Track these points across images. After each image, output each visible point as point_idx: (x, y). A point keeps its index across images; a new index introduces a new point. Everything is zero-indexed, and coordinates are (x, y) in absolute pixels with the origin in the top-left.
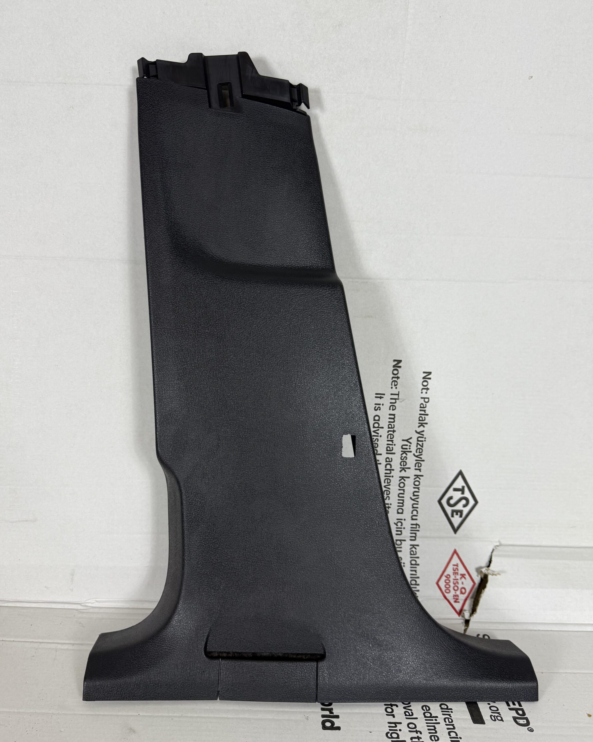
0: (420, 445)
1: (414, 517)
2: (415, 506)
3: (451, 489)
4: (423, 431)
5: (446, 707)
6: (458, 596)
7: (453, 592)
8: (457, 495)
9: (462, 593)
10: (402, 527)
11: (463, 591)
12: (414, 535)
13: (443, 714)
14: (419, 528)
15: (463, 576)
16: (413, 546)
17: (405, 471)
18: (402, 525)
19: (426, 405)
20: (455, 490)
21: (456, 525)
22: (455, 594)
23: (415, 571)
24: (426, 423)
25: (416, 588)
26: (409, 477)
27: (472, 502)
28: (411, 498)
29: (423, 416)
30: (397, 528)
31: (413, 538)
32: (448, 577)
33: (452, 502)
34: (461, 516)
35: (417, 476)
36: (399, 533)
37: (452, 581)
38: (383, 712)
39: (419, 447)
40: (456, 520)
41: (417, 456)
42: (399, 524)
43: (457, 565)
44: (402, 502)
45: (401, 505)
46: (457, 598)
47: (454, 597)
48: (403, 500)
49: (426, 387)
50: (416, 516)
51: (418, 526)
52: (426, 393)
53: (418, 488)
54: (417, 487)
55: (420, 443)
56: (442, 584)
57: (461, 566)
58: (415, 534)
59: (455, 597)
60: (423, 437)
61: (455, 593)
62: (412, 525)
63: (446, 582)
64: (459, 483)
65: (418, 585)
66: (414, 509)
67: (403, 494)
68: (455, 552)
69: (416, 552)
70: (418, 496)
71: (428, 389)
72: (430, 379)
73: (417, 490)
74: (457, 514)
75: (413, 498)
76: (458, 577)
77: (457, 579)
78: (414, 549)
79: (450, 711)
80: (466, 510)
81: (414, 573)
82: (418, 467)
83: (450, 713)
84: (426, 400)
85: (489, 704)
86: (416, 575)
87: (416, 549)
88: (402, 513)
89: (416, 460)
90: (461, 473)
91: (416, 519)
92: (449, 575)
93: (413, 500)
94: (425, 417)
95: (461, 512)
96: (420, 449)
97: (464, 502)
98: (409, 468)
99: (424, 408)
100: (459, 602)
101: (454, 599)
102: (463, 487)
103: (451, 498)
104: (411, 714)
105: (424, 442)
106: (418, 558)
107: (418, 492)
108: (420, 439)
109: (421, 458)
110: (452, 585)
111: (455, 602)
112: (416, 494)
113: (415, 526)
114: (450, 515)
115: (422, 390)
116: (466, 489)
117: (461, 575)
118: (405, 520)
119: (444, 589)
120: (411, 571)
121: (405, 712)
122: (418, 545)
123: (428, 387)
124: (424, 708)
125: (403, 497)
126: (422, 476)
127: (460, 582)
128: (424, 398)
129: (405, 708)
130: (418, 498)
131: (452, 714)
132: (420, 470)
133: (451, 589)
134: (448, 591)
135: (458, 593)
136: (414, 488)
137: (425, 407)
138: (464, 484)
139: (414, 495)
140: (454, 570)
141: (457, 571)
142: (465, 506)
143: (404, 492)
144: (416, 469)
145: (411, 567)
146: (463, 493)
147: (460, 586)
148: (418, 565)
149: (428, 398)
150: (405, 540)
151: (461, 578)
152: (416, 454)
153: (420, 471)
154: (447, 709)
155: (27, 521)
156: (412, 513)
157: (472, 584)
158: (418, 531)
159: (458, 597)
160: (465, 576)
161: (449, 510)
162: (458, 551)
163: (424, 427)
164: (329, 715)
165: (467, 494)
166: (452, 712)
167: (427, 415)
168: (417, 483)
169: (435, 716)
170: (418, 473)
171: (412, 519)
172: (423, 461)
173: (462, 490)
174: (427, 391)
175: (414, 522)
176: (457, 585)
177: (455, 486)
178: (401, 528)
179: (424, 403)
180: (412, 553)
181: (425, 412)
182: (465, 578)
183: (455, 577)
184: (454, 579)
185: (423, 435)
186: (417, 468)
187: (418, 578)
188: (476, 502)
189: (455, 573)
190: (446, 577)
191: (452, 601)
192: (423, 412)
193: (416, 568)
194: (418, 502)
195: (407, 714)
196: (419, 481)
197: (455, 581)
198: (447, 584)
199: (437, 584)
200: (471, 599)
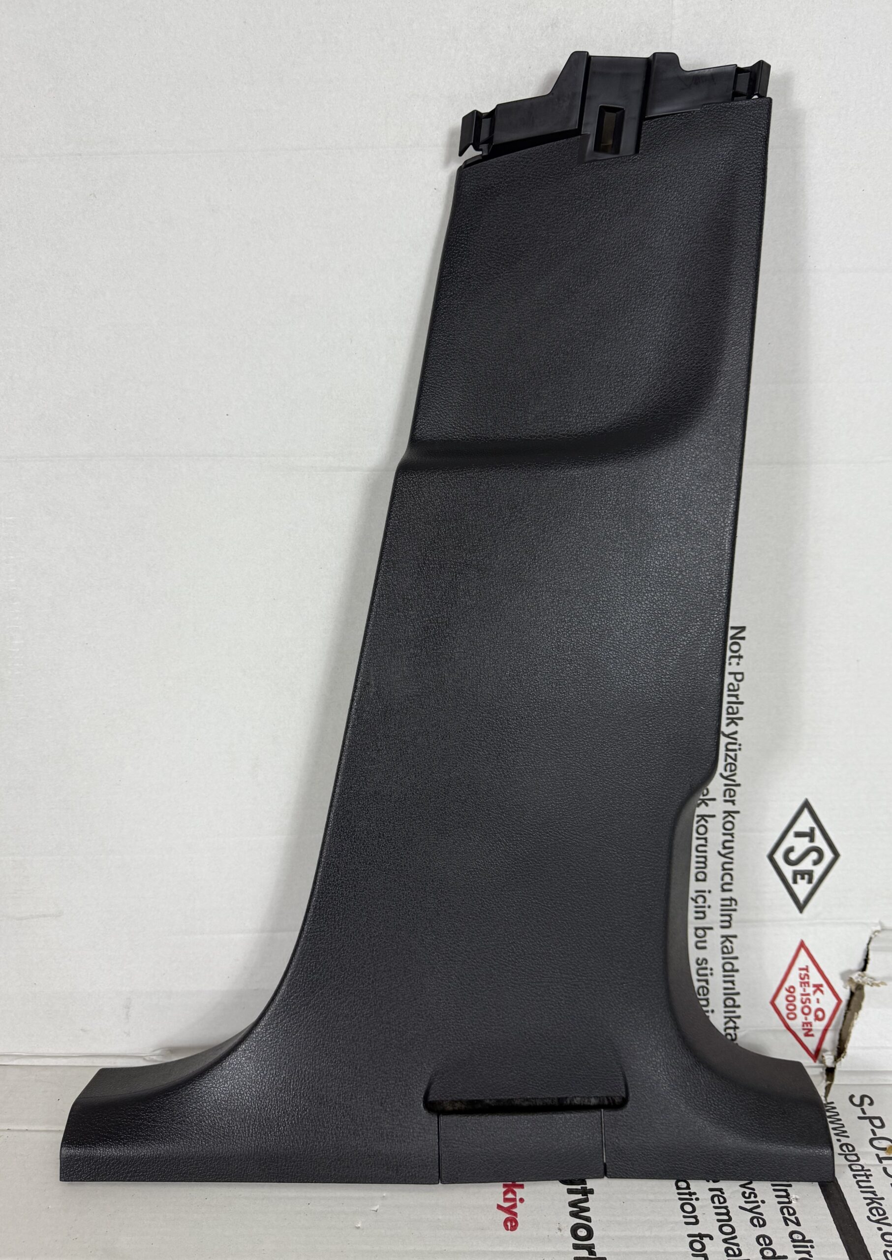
0: (731, 757)
1: (726, 887)
2: (727, 866)
3: (791, 834)
4: (736, 733)
5: (800, 1238)
6: (810, 1024)
7: (801, 1018)
8: (802, 844)
9: (817, 1018)
10: (706, 905)
11: (820, 1014)
12: (727, 918)
13: (797, 1252)
14: (736, 904)
15: (818, 987)
16: (727, 938)
17: (707, 805)
18: (705, 902)
19: (738, 685)
20: (798, 835)
21: (802, 898)
22: (805, 1021)
23: (732, 982)
24: (741, 719)
25: (734, 1012)
26: (714, 816)
27: (828, 855)
28: (719, 853)
29: (734, 706)
30: (696, 907)
31: (727, 924)
32: (791, 990)
33: (793, 856)
34: (810, 881)
35: (729, 813)
36: (701, 915)
37: (798, 997)
38: (686, 1250)
39: (730, 761)
40: (802, 889)
41: (726, 778)
42: (700, 900)
43: (807, 969)
44: (702, 860)
45: (702, 865)
46: (809, 1027)
47: (803, 1026)
48: (705, 857)
49: (737, 654)
50: (730, 884)
51: (733, 902)
52: (738, 664)
53: (732, 835)
54: (728, 832)
55: (732, 754)
56: (781, 1003)
57: (813, 970)
58: (730, 916)
59: (805, 1027)
60: (735, 744)
61: (806, 1019)
62: (723, 900)
63: (788, 1000)
64: (805, 823)
65: (739, 1006)
66: (726, 871)
67: (705, 846)
68: (802, 945)
69: (732, 948)
70: (732, 848)
71: (740, 657)
72: (743, 638)
73: (729, 838)
74: (803, 878)
75: (723, 852)
76: (810, 990)
77: (808, 994)
78: (728, 944)
79: (809, 1244)
80: (818, 871)
81: (730, 985)
82: (730, 796)
83: (809, 1249)
84: (739, 677)
85: (880, 1229)
86: (733, 989)
87: (731, 942)
88: (704, 880)
89: (726, 785)
90: (806, 805)
91: (730, 890)
92: (793, 987)
93: (724, 856)
94: (737, 708)
95: (810, 873)
96: (731, 764)
97: (814, 856)
98: (714, 799)
99: (734, 690)
100: (812, 1035)
101: (804, 1029)
102: (812, 830)
103: (791, 850)
104: (737, 1252)
105: (738, 752)
106: (736, 958)
107: (732, 841)
108: (730, 747)
109: (734, 781)
110: (799, 1005)
111: (807, 1035)
112: (727, 845)
113: (728, 903)
114: (790, 881)
115: (730, 660)
116: (817, 832)
117: (814, 986)
118: (710, 892)
119: (784, 1012)
120: (725, 982)
121: (727, 1250)
122: (735, 937)
123: (741, 653)
124: (761, 1240)
125: (705, 852)
126: (738, 812)
127: (813, 998)
128: (735, 674)
129: (725, 1241)
130: (732, 852)
131: (813, 1252)
132: (733, 802)
133: (798, 1012)
134: (792, 1016)
135: (811, 1018)
136: (724, 834)
137: (738, 690)
138: (814, 825)
139: (725, 848)
140: (801, 979)
141: (806, 980)
142: (816, 863)
143: (706, 842)
144: (726, 801)
145: (725, 976)
146: (812, 840)
147: (814, 1006)
148: (737, 971)
149: (742, 673)
150: (711, 928)
151: (815, 992)
152: (725, 774)
153: (734, 804)
154: (803, 1240)
155: (45, 916)
156: (722, 880)
157: (835, 1001)
158: (735, 910)
159: (811, 1026)
160: (821, 988)
161: (788, 871)
162: (807, 944)
163: (736, 724)
164: (588, 1258)
165: (820, 841)
166: (812, 1247)
167: (742, 703)
168: (729, 826)
169: (782, 1255)
170: (729, 807)
171: (724, 890)
172: (739, 785)
173: (811, 835)
174: (739, 660)
175: (727, 895)
176: (808, 1004)
177: (797, 828)
178: (704, 907)
179: (735, 683)
180: (725, 950)
181: (738, 699)
182: (822, 992)
183: (804, 990)
184: (802, 995)
185: (735, 739)
186: (727, 798)
187: (738, 994)
188: (836, 855)
189: (804, 983)
190: (788, 991)
191: (801, 1035)
192: (734, 699)
193: (733, 976)
194: (732, 859)
195: (730, 1252)
196: (732, 823)
197: (804, 997)
198: (791, 1003)
199: (773, 1003)
200: (835, 1030)
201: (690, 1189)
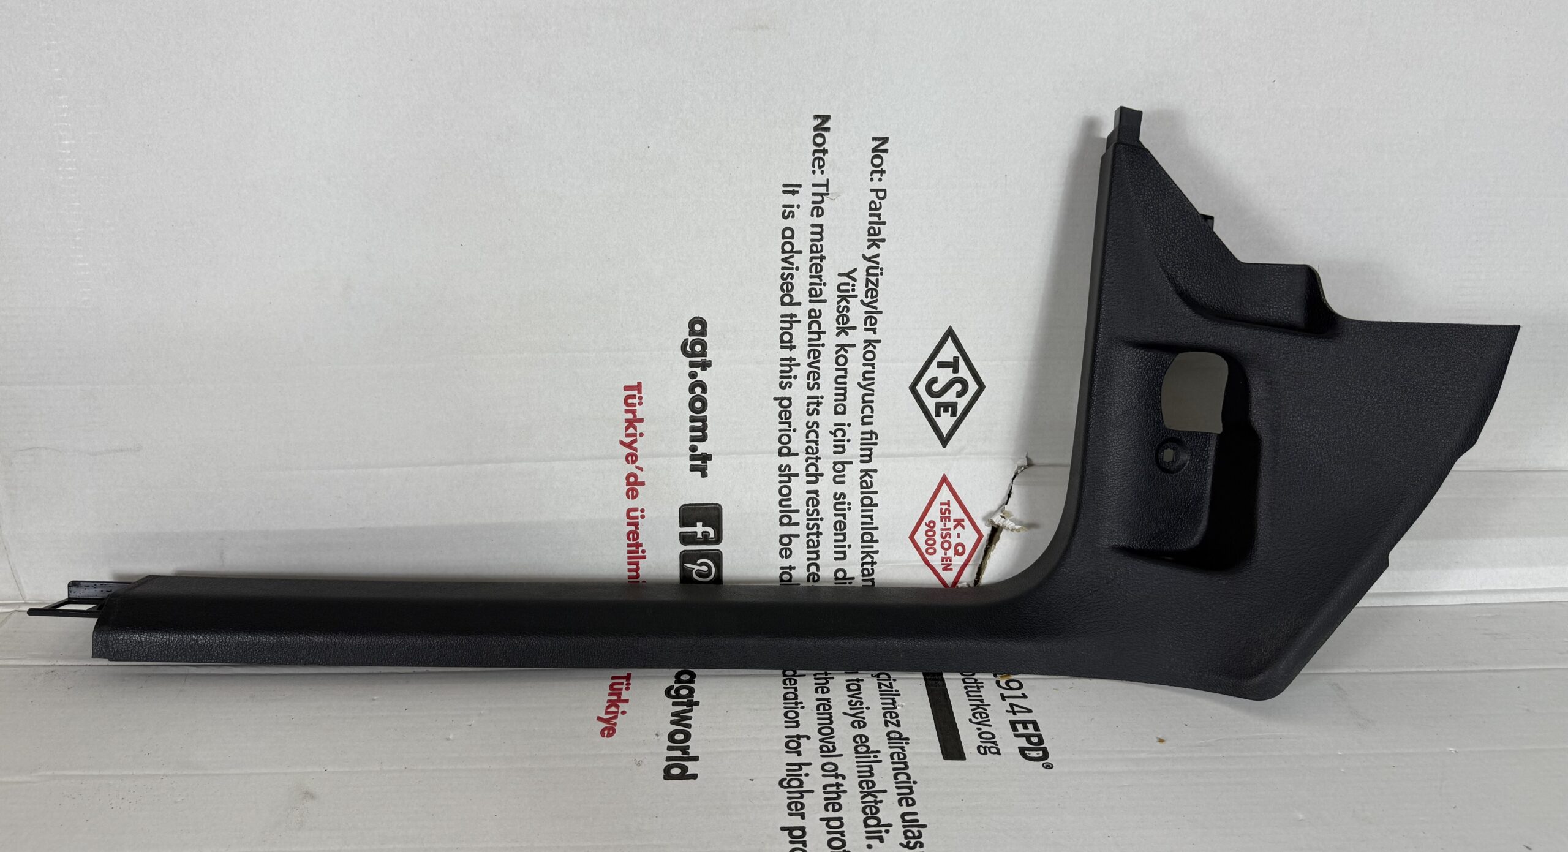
0: (872, 283)
1: (866, 420)
2: (867, 398)
3: (934, 364)
4: (877, 256)
5: (898, 736)
6: (950, 559)
7: (940, 553)
8: (947, 375)
9: (957, 553)
10: (846, 438)
11: (960, 549)
12: (868, 452)
13: (890, 747)
14: (876, 438)
15: (959, 522)
16: (866, 472)
17: (847, 334)
18: (844, 435)
19: (880, 203)
20: (941, 365)
21: (945, 431)
22: (944, 556)
23: (871, 517)
24: (883, 240)
25: (872, 547)
26: (854, 346)
27: (973, 387)
28: (859, 384)
29: (876, 226)
30: (835, 441)
31: (867, 458)
32: (931, 525)
33: (936, 388)
34: (953, 414)
35: (869, 343)
36: (841, 449)
37: (938, 533)
38: (781, 748)
39: (871, 286)
40: (945, 422)
41: (867, 305)
42: (839, 434)
43: (948, 504)
44: (842, 391)
45: (842, 397)
46: (948, 562)
47: (943, 561)
48: (845, 389)
49: (879, 169)
50: (871, 417)
51: (874, 436)
52: (880, 180)
53: (873, 365)
54: (870, 362)
55: (873, 279)
56: (920, 537)
57: (954, 505)
58: (870, 450)
59: (945, 562)
60: (877, 268)
61: (946, 554)
62: (863, 433)
63: (927, 535)
64: (949, 352)
65: (877, 541)
66: (867, 403)
67: (845, 377)
68: (944, 480)
69: (871, 482)
70: (873, 379)
71: (882, 172)
72: (886, 151)
73: (870, 368)
74: (946, 411)
75: (864, 383)
76: (951, 524)
77: (949, 529)
78: (867, 478)
79: (904, 741)
80: (962, 402)
81: (868, 520)
82: (871, 325)
83: (904, 745)
84: (881, 194)
85: (979, 729)
86: (872, 523)
87: (871, 477)
88: (844, 413)
89: (866, 312)
90: (950, 333)
91: (871, 423)
92: (934, 522)
93: (864, 387)
94: (879, 228)
95: (954, 406)
96: (872, 290)
97: (958, 387)
98: (854, 328)
99: (876, 209)
100: (951, 569)
101: (942, 564)
102: (956, 359)
103: (934, 381)
104: (831, 749)
105: (880, 277)
106: (876, 492)
107: (873, 372)
108: (871, 271)
109: (875, 308)
110: (938, 539)
111: (945, 569)
112: (867, 376)
113: (868, 436)
114: (933, 414)
115: (871, 175)
116: (962, 363)
117: (955, 520)
118: (849, 425)
119: (923, 547)
120: (863, 516)
121: (821, 748)
122: (875, 471)
123: (884, 167)
124: (858, 739)
125: (845, 383)
126: (879, 341)
127: (953, 533)
128: (877, 191)
129: (822, 740)
130: (873, 384)
131: (906, 747)
132: (874, 331)
133: (938, 546)
134: (931, 551)
135: (951, 553)
136: (865, 365)
137: (880, 208)
138: (958, 355)
139: (865, 379)
140: (942, 513)
141: (947, 515)
142: (960, 395)
143: (846, 373)
144: (866, 330)
145: (863, 511)
146: (956, 371)
147: (954, 541)
148: (876, 505)
149: (885, 190)
150: (851, 463)
151: (955, 527)
152: (866, 301)
153: (875, 333)
154: (900, 738)
156: (863, 412)
157: (977, 536)
158: (876, 444)
159: (950, 561)
160: (963, 523)
161: (931, 403)
162: (950, 479)
163: (878, 247)
164: (680, 757)
165: (964, 372)
166: (907, 743)
167: (884, 223)
168: (869, 356)
169: (875, 750)
170: (870, 336)
171: (864, 423)
172: (880, 312)
173: (954, 365)
174: (881, 175)
175: (867, 428)
176: (947, 539)
177: (941, 357)
178: (844, 441)
179: (877, 201)
180: (864, 484)
181: (880, 219)
182: (963, 527)
183: (945, 525)
184: (942, 529)
185: (877, 263)
186: (868, 326)
187: (876, 528)
188: (981, 387)
189: (945, 518)
190: (928, 525)
191: (939, 569)
192: (876, 219)
193: (872, 511)
194: (873, 390)
195: (825, 749)
196: (873, 353)
197: (945, 532)
198: (930, 538)
199: (912, 538)
200: (974, 565)
201: (797, 699)
